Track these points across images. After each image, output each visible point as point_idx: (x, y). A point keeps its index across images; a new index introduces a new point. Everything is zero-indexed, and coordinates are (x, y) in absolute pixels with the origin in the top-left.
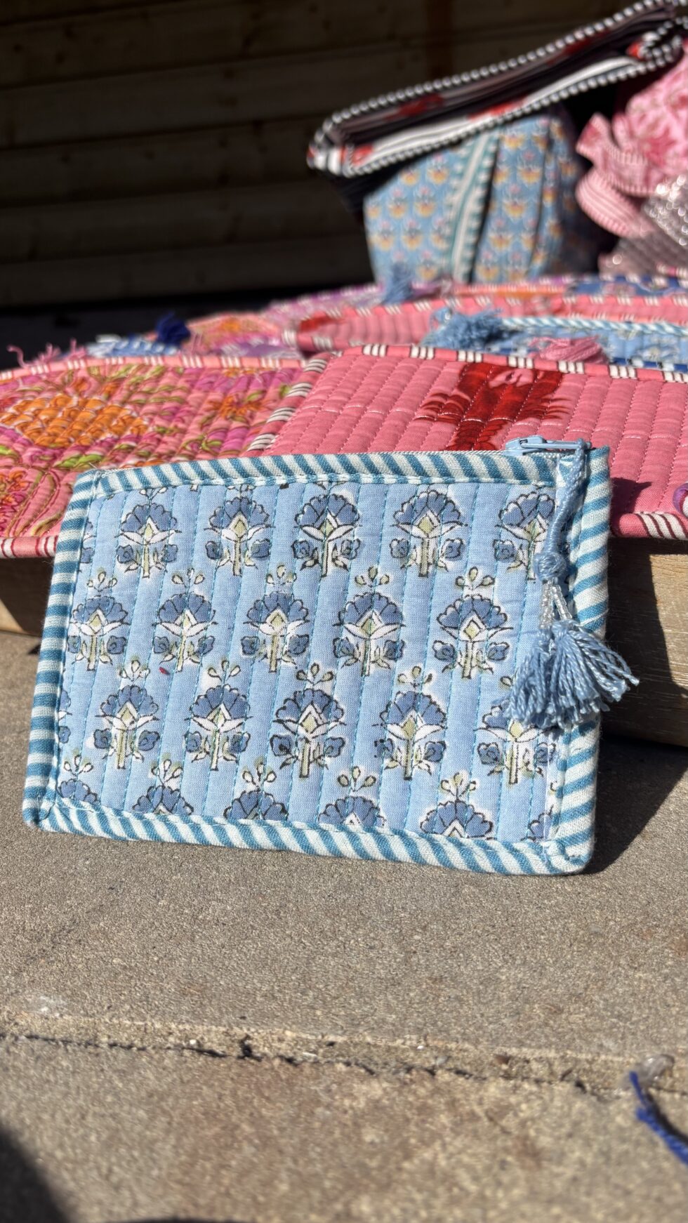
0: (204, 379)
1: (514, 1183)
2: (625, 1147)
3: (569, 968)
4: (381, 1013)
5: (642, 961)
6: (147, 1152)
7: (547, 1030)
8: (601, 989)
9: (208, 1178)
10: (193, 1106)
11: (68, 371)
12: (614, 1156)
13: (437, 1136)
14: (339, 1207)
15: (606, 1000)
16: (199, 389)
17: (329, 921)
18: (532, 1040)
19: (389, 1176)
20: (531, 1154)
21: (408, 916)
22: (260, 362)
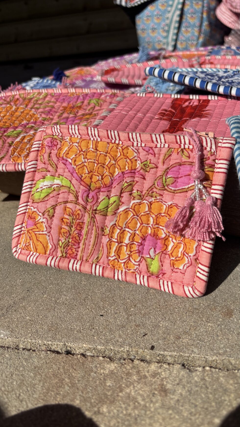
0: (61, 98)
1: (157, 402)
2: (197, 389)
3: (185, 322)
4: (117, 338)
5: (211, 319)
6: (33, 388)
7: (174, 345)
8: (195, 330)
9: (52, 398)
10: (50, 372)
11: (12, 95)
12: (193, 392)
13: (132, 384)
14: (96, 409)
15: (196, 334)
16: (59, 102)
17: (102, 303)
18: (169, 349)
19: (114, 398)
20: (164, 391)
21: (130, 301)
22: (82, 90)
